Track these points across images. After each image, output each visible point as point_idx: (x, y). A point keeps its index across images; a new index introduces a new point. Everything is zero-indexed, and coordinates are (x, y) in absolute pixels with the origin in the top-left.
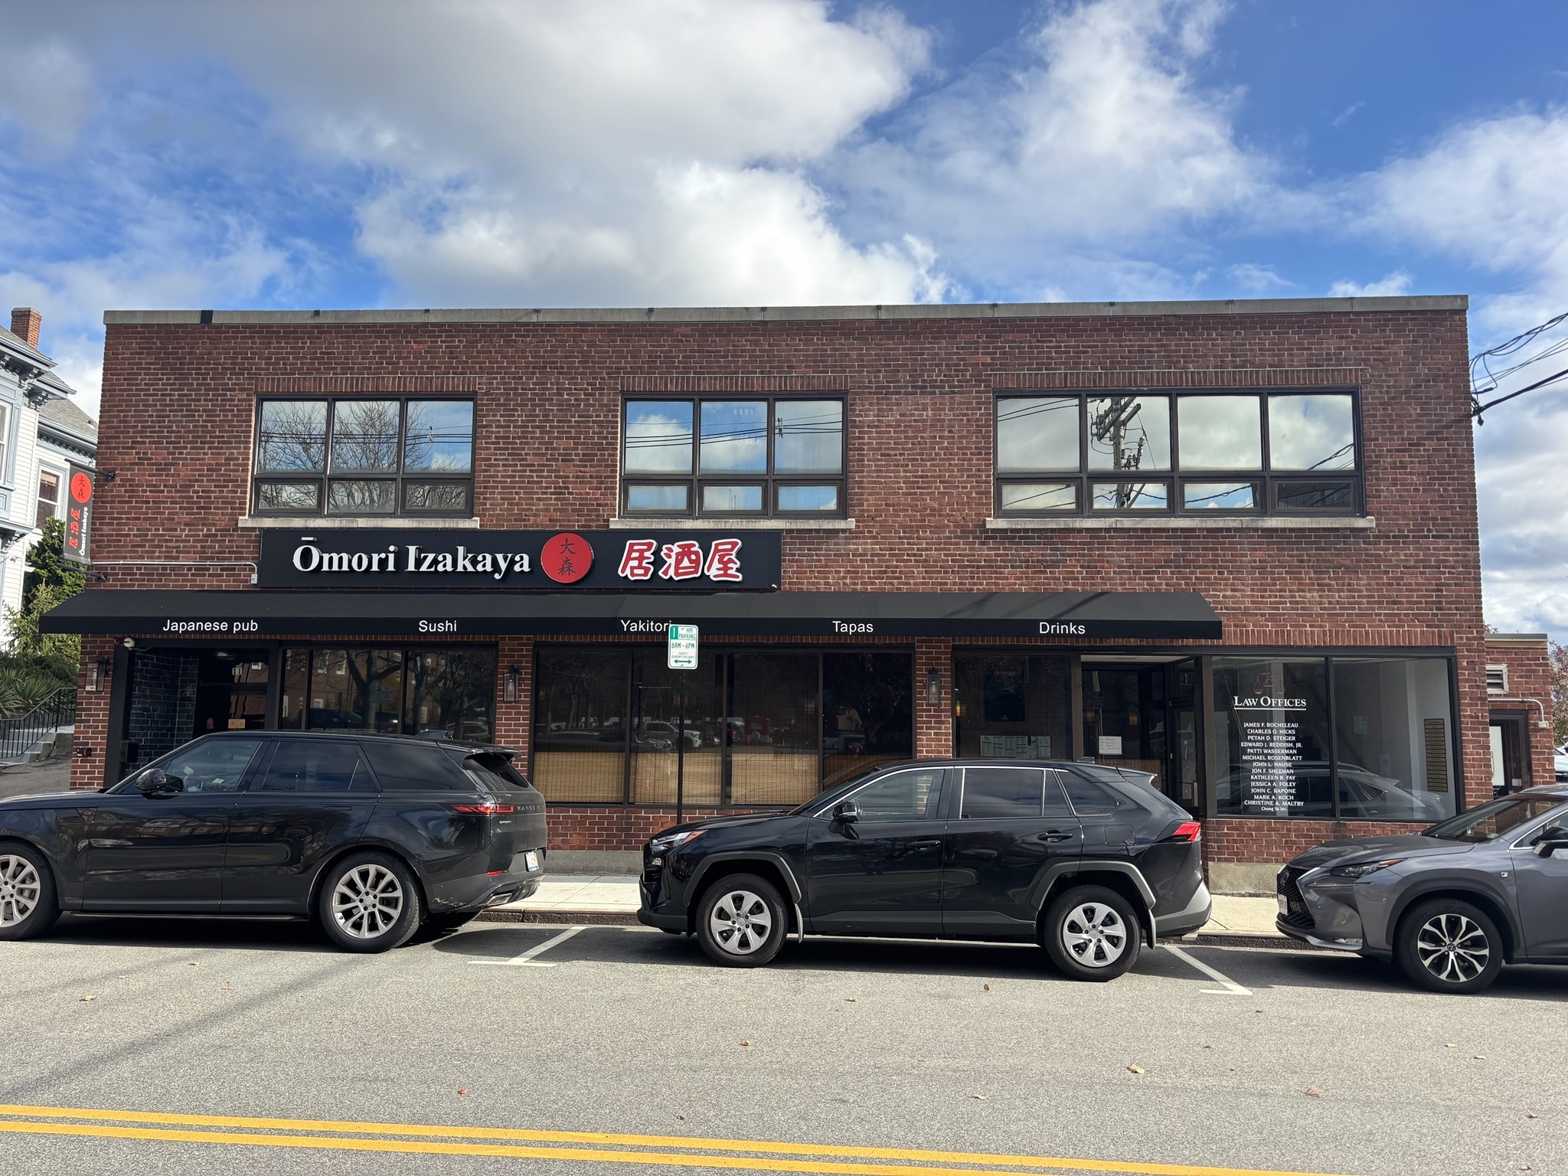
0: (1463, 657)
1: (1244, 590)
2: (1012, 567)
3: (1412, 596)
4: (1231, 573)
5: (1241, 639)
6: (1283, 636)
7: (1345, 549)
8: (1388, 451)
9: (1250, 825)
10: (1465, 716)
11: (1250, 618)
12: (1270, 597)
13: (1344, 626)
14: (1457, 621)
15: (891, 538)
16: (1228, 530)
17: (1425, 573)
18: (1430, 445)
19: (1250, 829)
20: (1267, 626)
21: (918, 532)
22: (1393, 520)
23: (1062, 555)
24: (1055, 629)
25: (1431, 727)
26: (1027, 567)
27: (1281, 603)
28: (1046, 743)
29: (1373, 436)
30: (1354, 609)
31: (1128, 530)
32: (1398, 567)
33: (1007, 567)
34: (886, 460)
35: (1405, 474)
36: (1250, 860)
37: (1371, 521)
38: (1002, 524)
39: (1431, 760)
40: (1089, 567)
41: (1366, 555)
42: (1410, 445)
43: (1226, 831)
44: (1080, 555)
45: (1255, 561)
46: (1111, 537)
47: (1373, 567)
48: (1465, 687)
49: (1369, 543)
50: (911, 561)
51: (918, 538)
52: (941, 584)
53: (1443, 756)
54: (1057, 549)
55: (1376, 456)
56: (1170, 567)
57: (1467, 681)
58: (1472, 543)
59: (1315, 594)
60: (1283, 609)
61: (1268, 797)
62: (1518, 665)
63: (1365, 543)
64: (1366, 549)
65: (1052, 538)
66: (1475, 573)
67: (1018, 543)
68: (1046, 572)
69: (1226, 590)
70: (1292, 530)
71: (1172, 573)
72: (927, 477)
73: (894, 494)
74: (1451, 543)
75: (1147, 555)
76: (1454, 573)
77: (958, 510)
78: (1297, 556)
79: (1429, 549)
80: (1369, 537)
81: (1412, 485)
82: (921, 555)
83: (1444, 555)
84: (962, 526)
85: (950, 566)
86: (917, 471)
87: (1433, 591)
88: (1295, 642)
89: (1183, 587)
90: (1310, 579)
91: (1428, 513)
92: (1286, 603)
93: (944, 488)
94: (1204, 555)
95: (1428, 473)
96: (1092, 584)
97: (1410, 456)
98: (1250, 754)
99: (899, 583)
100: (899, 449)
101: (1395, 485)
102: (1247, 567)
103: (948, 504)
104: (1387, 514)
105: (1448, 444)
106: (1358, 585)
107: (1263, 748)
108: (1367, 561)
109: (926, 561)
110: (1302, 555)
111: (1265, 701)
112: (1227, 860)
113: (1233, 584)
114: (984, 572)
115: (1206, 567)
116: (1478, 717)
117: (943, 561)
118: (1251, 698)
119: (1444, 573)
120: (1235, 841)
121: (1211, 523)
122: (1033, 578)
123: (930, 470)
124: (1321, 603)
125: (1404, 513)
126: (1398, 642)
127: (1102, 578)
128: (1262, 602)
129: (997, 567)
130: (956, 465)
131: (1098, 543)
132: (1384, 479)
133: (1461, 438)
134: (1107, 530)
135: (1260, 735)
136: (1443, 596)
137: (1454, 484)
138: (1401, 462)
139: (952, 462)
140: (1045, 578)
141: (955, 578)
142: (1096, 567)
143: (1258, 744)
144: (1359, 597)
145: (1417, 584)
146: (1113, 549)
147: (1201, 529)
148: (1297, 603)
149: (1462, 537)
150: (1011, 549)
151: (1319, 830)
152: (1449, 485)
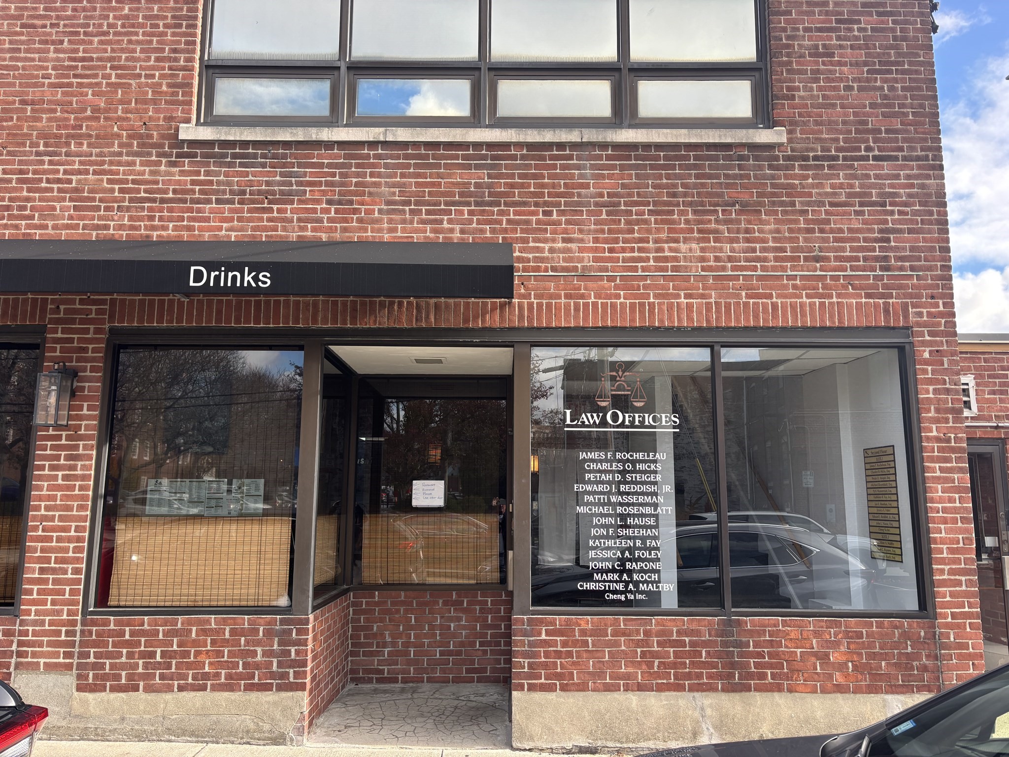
0: (924, 343)
1: (582, 241)
2: (218, 201)
3: (843, 249)
4: (561, 213)
5: (576, 317)
6: (642, 313)
7: (741, 177)
8: (806, 30)
9: (584, 626)
10: (929, 439)
11: (590, 284)
12: (623, 250)
13: (739, 296)
14: (914, 286)
15: (24, 153)
16: (561, 146)
17: (861, 213)
18: (868, 22)
19: (583, 632)
20: (618, 296)
21: (68, 144)
22: (813, 132)
23: (299, 184)
24: (217, 278)
25: (874, 460)
26: (241, 202)
27: (640, 260)
28: (257, 489)
29: (783, 7)
30: (755, 269)
31: (405, 145)
32: (821, 204)
33: (209, 201)
34: (28, 34)
35: (832, 63)
36: (582, 687)
37: (779, 133)
38: (206, 133)
39: (875, 510)
40: (340, 203)
41: (773, 186)
42: (838, 21)
43: (544, 637)
44: (328, 184)
45: (601, 195)
46: (378, 157)
47: (782, 204)
48: (928, 392)
49: (777, 168)
50: (51, 190)
51: (67, 154)
52: (97, 227)
53: (894, 504)
54: (290, 175)
55: (788, 38)
56: (468, 204)
57: (930, 382)
58: (933, 167)
59: (694, 246)
60: (644, 269)
61: (616, 577)
62: (990, 376)
63: (771, 167)
64: (773, 177)
65: (285, 156)
66: (939, 213)
67: (230, 165)
68: (271, 210)
69: (554, 240)
70: (659, 146)
71: (471, 213)
72: (91, 59)
73: (36, 85)
74: (902, 167)
75: (433, 184)
76: (907, 214)
77: (137, 111)
78: (666, 186)
79: (868, 176)
80: (777, 158)
81: (841, 80)
82: (70, 181)
83: (892, 186)
84: (141, 136)
85: (115, 200)
86: (76, 51)
87: (876, 240)
88: (661, 321)
89: (488, 235)
90: (687, 222)
91: (866, 123)
92: (647, 259)
93: (118, 76)
94: (522, 186)
95: (866, 64)
96: (345, 230)
97: (839, 38)
98: (588, 504)
99: (28, 226)
100: (50, 17)
101: (817, 80)
102: (588, 204)
103: (121, 102)
104: (805, 123)
105: (894, 22)
106: (760, 231)
107: (609, 493)
108: (774, 195)
109: (76, 190)
110: (675, 186)
111: (615, 417)
112: (544, 688)
113: (565, 231)
114: (170, 210)
115: (525, 204)
116: (948, 440)
117: (105, 191)
118: (591, 412)
119: (892, 213)
120: (559, 655)
121: (533, 136)
122: (249, 220)
123: (97, 50)
124: (703, 259)
125: (830, 123)
126: (822, 320)
127: (360, 221)
128: (610, 260)
129: (193, 201)
130: (138, 42)
131: (358, 166)
132: (800, 72)
133: (912, 14)
134: (373, 144)
135: (605, 472)
136: (891, 249)
137: (903, 80)
138: (824, 46)
139: (134, 38)
140: (270, 220)
141: (122, 218)
142: (351, 202)
143: (600, 488)
144: (764, 250)
145: (850, 230)
146: (379, 175)
147: (519, 145)
148: (666, 259)
149: (918, 158)
150: (218, 174)
151: (698, 633)
152: (896, 80)
